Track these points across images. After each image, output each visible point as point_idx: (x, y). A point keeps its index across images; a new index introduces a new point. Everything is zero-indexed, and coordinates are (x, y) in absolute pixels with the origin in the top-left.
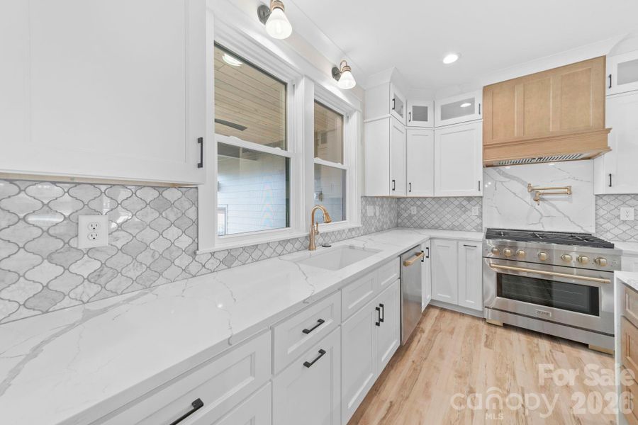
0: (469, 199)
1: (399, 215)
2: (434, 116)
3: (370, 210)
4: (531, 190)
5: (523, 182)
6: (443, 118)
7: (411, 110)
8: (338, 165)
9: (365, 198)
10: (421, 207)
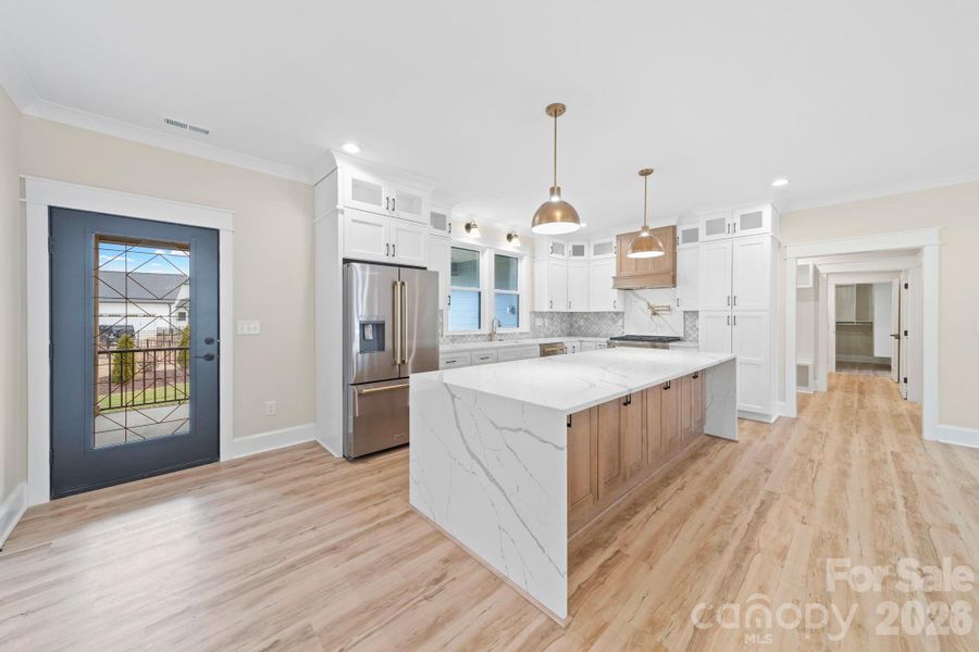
0: (617, 313)
1: (572, 326)
2: (588, 251)
3: (539, 322)
4: (650, 307)
5: (645, 300)
6: (595, 254)
7: (571, 248)
8: (514, 292)
9: (535, 313)
10: (587, 320)
